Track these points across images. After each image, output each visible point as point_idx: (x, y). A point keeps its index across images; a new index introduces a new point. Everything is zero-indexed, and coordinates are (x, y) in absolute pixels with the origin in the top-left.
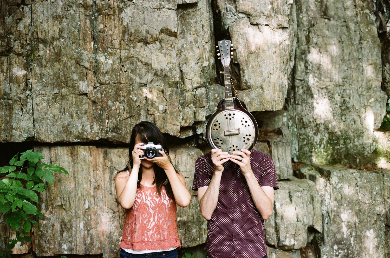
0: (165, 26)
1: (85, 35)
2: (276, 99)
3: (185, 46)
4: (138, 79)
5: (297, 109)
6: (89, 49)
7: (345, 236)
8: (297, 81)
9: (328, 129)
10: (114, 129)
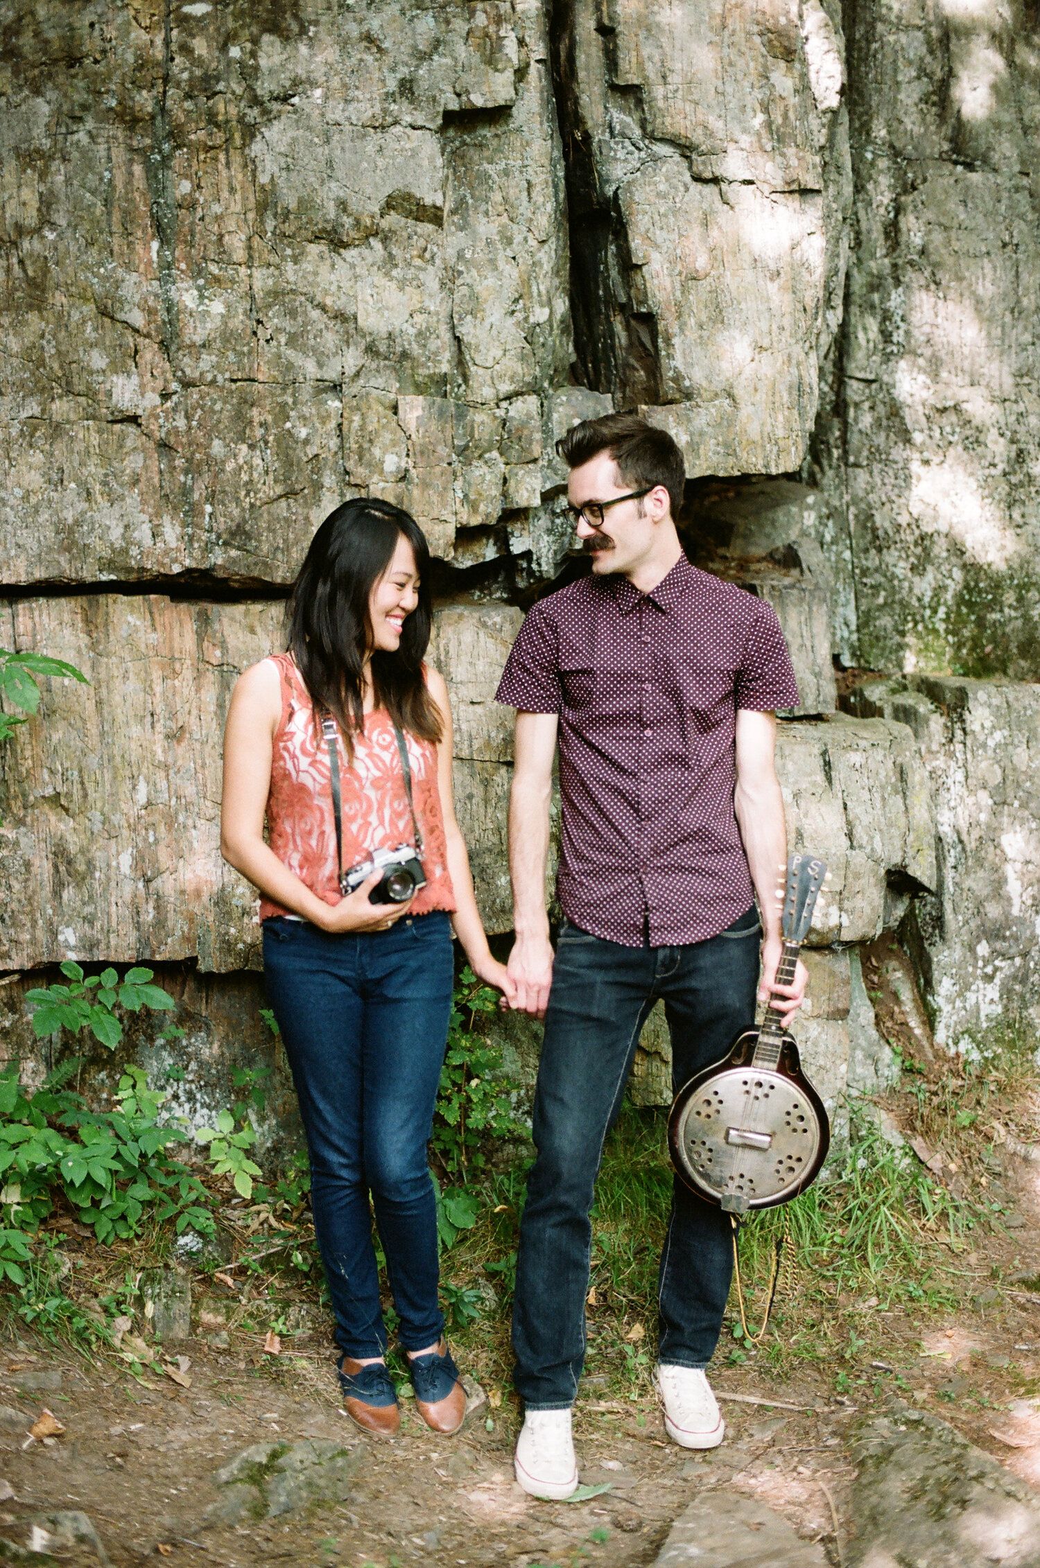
0: (400, 186)
1: (128, 218)
2: (780, 433)
3: (468, 255)
4: (310, 368)
5: (852, 482)
6: (142, 267)
7: (1015, 911)
8: (855, 384)
9: (963, 553)
10: (233, 534)
